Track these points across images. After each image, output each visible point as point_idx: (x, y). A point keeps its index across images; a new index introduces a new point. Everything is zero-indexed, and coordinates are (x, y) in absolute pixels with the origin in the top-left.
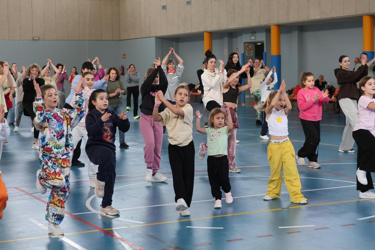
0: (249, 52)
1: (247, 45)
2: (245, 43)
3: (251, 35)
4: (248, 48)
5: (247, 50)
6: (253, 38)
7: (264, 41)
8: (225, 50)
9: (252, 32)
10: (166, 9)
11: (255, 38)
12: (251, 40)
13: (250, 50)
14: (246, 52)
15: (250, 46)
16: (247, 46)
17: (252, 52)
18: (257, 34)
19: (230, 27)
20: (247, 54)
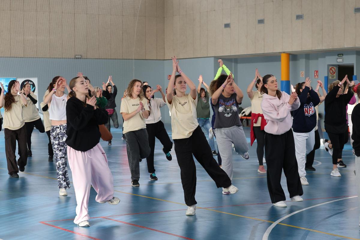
0: (332, 75)
1: (330, 67)
2: (329, 65)
3: (337, 57)
4: (331, 71)
5: (331, 73)
6: (340, 60)
7: (353, 64)
8: (301, 72)
9: (338, 55)
10: (230, 27)
11: (343, 60)
12: (337, 62)
13: (333, 73)
14: (330, 75)
15: (333, 69)
16: (331, 69)
17: (335, 75)
18: (344, 56)
19: (317, 49)
20: (330, 78)
